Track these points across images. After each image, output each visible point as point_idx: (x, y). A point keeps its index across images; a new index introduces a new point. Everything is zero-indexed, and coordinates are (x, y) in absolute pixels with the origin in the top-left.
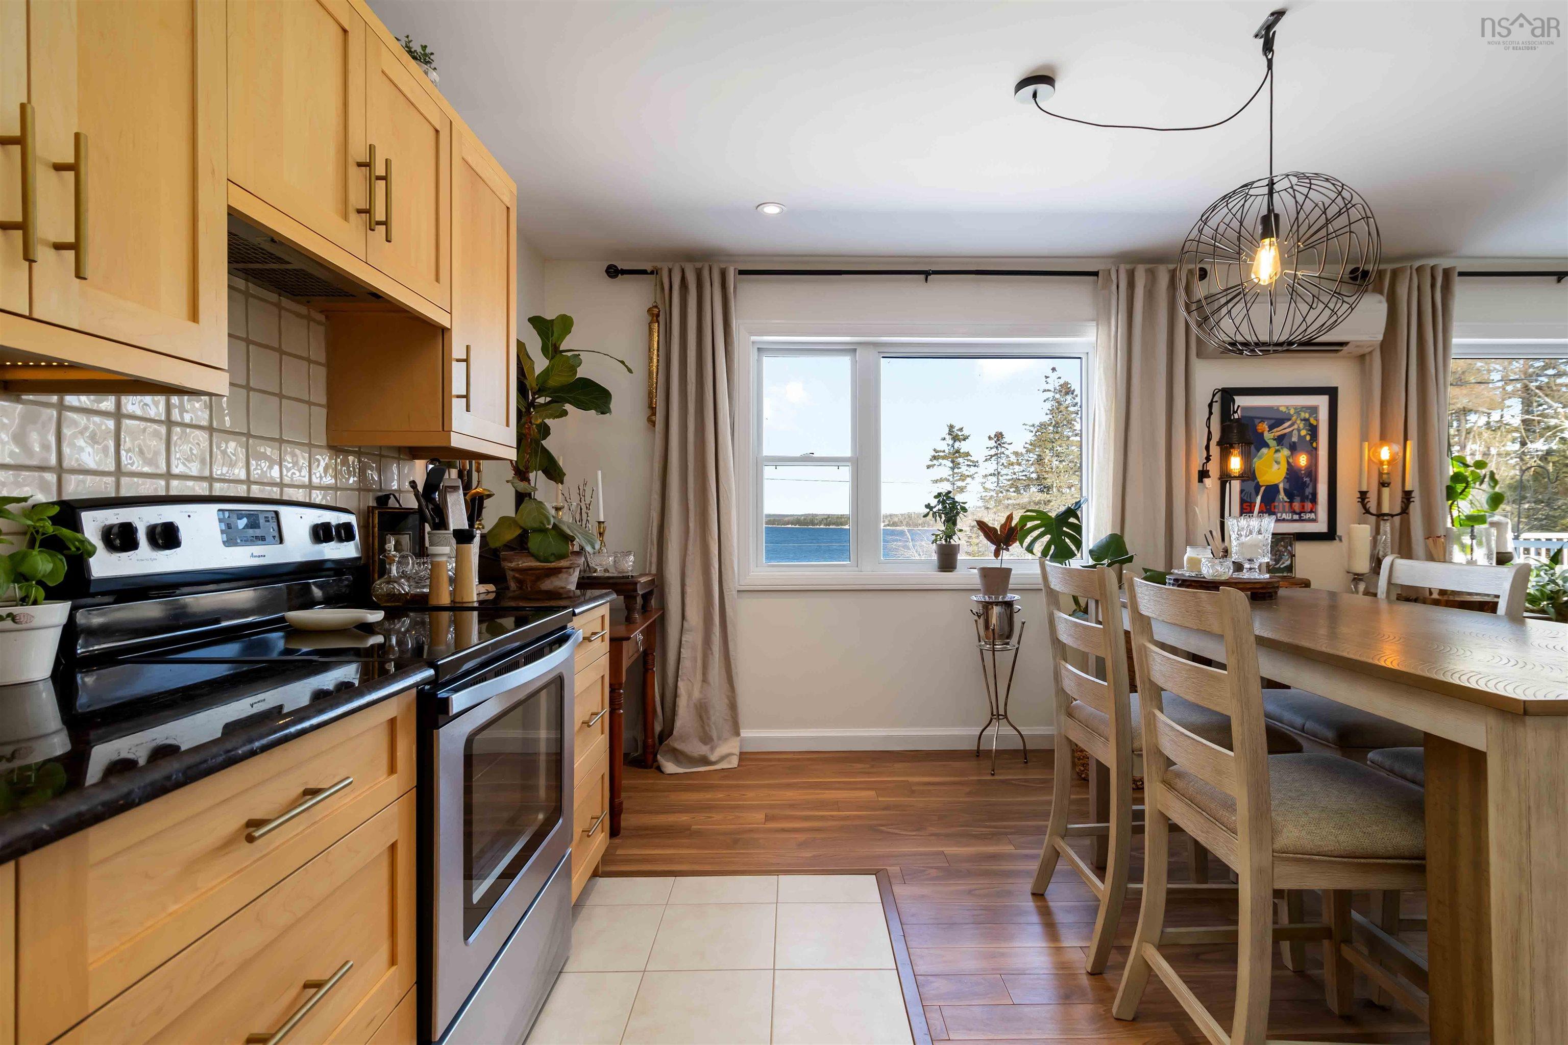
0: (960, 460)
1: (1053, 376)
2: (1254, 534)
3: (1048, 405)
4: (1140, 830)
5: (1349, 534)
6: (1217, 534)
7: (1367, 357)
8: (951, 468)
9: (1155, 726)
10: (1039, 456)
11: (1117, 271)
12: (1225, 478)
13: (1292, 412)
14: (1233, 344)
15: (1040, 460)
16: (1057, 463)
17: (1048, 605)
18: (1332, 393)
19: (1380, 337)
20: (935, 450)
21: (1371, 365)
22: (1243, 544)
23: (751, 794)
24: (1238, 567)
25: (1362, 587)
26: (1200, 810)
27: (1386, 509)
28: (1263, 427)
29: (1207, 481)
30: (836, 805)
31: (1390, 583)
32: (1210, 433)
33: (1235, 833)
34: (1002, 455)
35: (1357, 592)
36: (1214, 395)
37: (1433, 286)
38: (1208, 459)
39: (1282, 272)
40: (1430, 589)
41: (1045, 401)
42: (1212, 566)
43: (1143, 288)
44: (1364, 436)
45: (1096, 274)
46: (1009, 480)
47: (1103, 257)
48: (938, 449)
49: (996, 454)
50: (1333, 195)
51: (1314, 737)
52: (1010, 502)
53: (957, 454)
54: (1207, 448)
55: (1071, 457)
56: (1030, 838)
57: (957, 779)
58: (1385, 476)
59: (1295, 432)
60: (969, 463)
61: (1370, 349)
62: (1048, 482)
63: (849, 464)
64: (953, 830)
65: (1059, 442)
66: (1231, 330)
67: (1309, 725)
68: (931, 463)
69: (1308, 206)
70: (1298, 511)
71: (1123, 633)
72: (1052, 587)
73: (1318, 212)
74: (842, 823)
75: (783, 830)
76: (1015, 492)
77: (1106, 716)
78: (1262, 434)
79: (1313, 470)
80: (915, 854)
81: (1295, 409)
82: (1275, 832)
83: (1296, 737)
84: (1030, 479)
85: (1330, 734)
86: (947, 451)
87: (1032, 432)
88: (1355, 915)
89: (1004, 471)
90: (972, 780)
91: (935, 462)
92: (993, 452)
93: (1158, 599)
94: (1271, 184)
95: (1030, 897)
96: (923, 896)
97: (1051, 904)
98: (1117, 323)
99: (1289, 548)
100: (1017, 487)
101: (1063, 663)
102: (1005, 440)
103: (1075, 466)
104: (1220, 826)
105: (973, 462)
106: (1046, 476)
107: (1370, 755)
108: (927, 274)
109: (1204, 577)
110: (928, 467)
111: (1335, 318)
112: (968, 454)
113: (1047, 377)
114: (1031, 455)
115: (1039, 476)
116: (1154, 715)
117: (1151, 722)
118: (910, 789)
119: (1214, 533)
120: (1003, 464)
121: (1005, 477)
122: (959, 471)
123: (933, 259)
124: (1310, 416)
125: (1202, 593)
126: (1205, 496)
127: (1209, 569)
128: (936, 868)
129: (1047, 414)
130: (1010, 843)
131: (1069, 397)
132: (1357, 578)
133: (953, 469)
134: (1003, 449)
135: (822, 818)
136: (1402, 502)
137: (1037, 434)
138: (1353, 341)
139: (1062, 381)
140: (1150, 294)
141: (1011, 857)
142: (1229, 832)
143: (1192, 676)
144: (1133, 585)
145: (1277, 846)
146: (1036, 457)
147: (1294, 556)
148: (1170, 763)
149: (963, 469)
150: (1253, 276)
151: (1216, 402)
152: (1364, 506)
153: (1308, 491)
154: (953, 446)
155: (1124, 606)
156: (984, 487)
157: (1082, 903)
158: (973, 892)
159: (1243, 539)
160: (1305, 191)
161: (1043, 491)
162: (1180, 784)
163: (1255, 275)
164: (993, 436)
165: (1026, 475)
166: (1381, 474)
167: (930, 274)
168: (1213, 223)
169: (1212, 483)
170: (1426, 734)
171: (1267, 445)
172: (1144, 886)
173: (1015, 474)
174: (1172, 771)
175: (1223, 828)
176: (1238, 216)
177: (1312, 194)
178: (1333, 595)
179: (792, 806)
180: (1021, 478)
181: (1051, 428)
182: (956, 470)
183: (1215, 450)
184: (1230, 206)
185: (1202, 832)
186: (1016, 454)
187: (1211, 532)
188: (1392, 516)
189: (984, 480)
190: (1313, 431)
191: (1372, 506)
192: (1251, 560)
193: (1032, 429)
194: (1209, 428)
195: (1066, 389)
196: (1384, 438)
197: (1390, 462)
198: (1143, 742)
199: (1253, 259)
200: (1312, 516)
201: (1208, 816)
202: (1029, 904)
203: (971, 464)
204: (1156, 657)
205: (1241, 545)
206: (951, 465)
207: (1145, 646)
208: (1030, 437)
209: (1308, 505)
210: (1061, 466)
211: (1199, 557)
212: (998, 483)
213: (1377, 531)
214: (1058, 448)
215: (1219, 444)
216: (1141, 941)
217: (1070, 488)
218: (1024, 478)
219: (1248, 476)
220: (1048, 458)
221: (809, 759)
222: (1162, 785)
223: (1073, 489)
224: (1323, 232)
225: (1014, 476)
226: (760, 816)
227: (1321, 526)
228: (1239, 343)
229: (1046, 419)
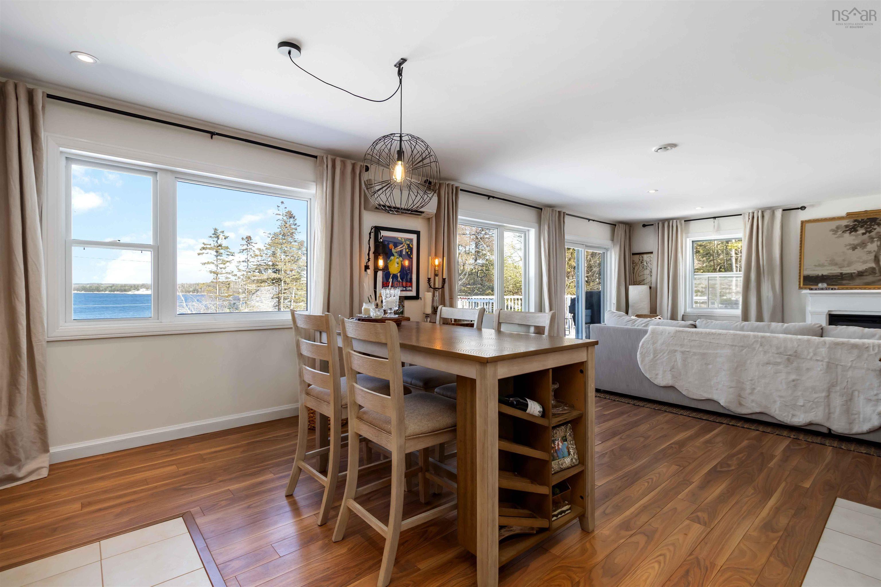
0: (222, 251)
1: (282, 206)
2: (392, 296)
3: (279, 223)
4: (346, 445)
5: (424, 298)
6: (373, 297)
7: (431, 219)
8: (215, 256)
9: (354, 391)
10: (274, 252)
11: (327, 158)
12: (376, 270)
13: (403, 240)
14: (384, 206)
15: (274, 254)
16: (284, 256)
17: (296, 335)
18: (418, 233)
19: (435, 212)
20: (204, 243)
21: (432, 224)
22: (388, 301)
23: (64, 493)
24: (385, 312)
25: (429, 320)
26: (375, 427)
27: (437, 286)
28: (391, 246)
29: (368, 271)
30: (145, 481)
31: (440, 317)
32: (370, 247)
33: (390, 433)
34: (251, 250)
35: (427, 322)
36: (372, 229)
37: (452, 193)
38: (369, 260)
39: (405, 178)
40: (451, 319)
41: (277, 220)
42: (375, 312)
43: (339, 169)
44: (429, 254)
45: (316, 157)
46: (254, 265)
47: (319, 149)
48: (205, 243)
49: (247, 249)
50: (424, 149)
51: (416, 386)
52: (255, 278)
53: (220, 247)
54: (369, 254)
55: (293, 254)
56: (282, 467)
57: (234, 445)
58: (437, 272)
59: (404, 250)
60: (228, 253)
61: (432, 216)
62: (279, 267)
63: (151, 250)
64: (234, 475)
65: (286, 245)
66: (384, 199)
67: (414, 381)
68: (201, 252)
69: (415, 152)
70: (405, 286)
71: (337, 348)
72: (299, 325)
73: (418, 155)
74: (150, 492)
75: (100, 510)
76: (258, 272)
77: (327, 391)
78: (391, 249)
79: (411, 267)
80: (210, 496)
81: (404, 239)
82: (406, 428)
83: (410, 388)
84: (267, 265)
85: (421, 384)
86: (212, 245)
87: (269, 237)
88: (430, 459)
89: (251, 260)
90: (244, 444)
91: (204, 251)
92: (245, 247)
93: (357, 328)
94: (401, 137)
95: (285, 498)
96: (218, 519)
97: (297, 498)
98: (327, 185)
99: (402, 303)
100: (260, 269)
101: (304, 366)
102: (252, 241)
103: (295, 259)
104: (383, 431)
105: (231, 253)
106: (278, 264)
107: (436, 390)
108: (212, 134)
109: (371, 318)
110: (199, 254)
111: (424, 203)
112: (227, 248)
113: (278, 206)
114: (269, 251)
115: (273, 263)
116: (353, 386)
117: (352, 390)
118: (202, 459)
119: (372, 296)
120: (251, 255)
121: (252, 263)
122: (221, 258)
123: (215, 125)
124: (410, 243)
125: (378, 325)
126: (367, 278)
127: (374, 313)
128: (226, 500)
129: (278, 228)
130: (271, 472)
131: (292, 220)
132: (427, 316)
133: (217, 256)
134: (251, 246)
135: (135, 493)
136: (442, 283)
137: (272, 239)
138: (426, 212)
139: (287, 210)
140: (343, 173)
141: (273, 480)
142: (387, 433)
143: (373, 364)
144: (344, 322)
145: (407, 434)
146: (272, 252)
147: (404, 307)
148: (361, 407)
149: (224, 257)
150: (394, 177)
151: (373, 232)
152: (429, 284)
153: (409, 277)
154: (217, 242)
155: (339, 334)
156: (238, 269)
157: (314, 492)
158: (250, 506)
159: (388, 299)
160: (414, 144)
161: (276, 272)
162: (365, 417)
163: (395, 177)
164: (245, 238)
165: (265, 263)
166: (435, 271)
167: (215, 135)
168: (378, 147)
169: (370, 272)
170: (457, 375)
171: (393, 255)
172: (348, 472)
173: (258, 262)
174: (361, 412)
175: (385, 432)
176: (389, 148)
177: (417, 146)
178: (418, 322)
179: (105, 492)
180: (262, 264)
181: (281, 236)
182: (219, 257)
183: (372, 256)
184: (385, 141)
185: (375, 437)
186: (259, 250)
187: (371, 295)
188: (439, 289)
189: (238, 265)
190: (411, 249)
191: (432, 284)
192: (391, 309)
193: (269, 236)
194: (369, 244)
195: (291, 216)
196: (436, 255)
197: (439, 266)
198: (348, 400)
199: (394, 169)
200: (411, 288)
201: (378, 429)
202: (284, 502)
203: (230, 254)
204: (355, 357)
205: (387, 302)
206: (216, 254)
207: (349, 352)
208: (269, 240)
209: (409, 284)
210: (287, 259)
211: (369, 308)
212: (248, 267)
213: (434, 296)
214: (285, 248)
215: (374, 253)
216: (347, 498)
217: (291, 271)
218: (264, 264)
219: (386, 269)
220: (279, 253)
221: (118, 456)
222: (357, 420)
223: (293, 272)
224: (421, 164)
225: (258, 263)
226: (77, 506)
227: (413, 293)
228: (387, 206)
229: (278, 231)
